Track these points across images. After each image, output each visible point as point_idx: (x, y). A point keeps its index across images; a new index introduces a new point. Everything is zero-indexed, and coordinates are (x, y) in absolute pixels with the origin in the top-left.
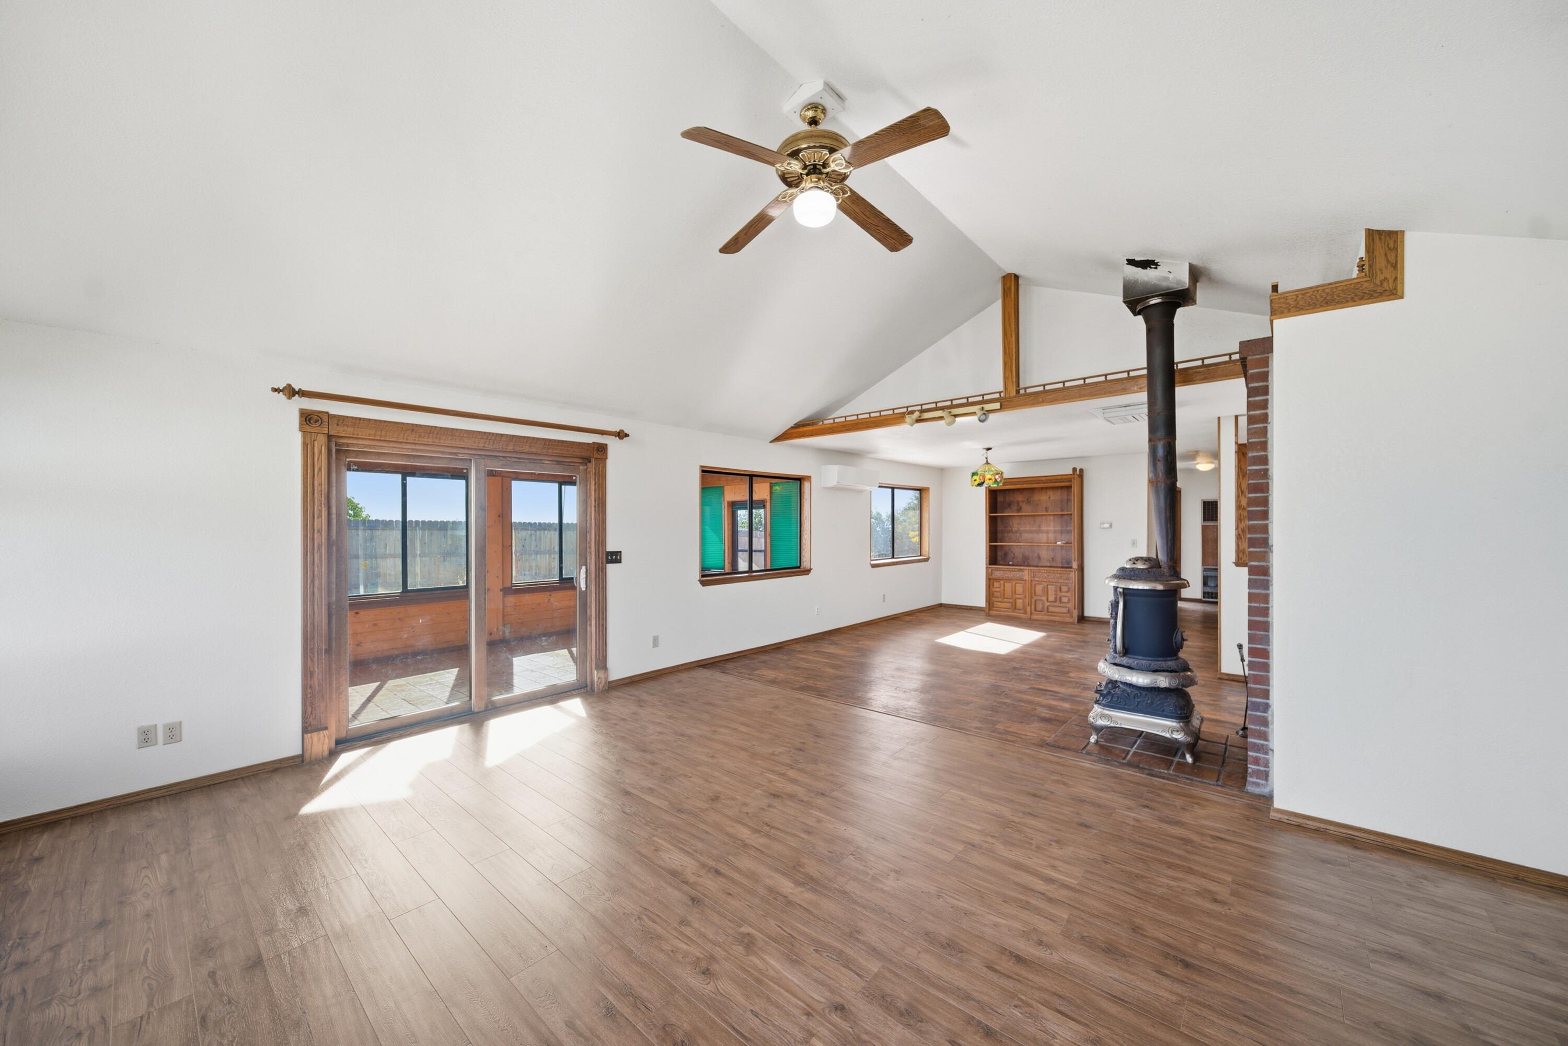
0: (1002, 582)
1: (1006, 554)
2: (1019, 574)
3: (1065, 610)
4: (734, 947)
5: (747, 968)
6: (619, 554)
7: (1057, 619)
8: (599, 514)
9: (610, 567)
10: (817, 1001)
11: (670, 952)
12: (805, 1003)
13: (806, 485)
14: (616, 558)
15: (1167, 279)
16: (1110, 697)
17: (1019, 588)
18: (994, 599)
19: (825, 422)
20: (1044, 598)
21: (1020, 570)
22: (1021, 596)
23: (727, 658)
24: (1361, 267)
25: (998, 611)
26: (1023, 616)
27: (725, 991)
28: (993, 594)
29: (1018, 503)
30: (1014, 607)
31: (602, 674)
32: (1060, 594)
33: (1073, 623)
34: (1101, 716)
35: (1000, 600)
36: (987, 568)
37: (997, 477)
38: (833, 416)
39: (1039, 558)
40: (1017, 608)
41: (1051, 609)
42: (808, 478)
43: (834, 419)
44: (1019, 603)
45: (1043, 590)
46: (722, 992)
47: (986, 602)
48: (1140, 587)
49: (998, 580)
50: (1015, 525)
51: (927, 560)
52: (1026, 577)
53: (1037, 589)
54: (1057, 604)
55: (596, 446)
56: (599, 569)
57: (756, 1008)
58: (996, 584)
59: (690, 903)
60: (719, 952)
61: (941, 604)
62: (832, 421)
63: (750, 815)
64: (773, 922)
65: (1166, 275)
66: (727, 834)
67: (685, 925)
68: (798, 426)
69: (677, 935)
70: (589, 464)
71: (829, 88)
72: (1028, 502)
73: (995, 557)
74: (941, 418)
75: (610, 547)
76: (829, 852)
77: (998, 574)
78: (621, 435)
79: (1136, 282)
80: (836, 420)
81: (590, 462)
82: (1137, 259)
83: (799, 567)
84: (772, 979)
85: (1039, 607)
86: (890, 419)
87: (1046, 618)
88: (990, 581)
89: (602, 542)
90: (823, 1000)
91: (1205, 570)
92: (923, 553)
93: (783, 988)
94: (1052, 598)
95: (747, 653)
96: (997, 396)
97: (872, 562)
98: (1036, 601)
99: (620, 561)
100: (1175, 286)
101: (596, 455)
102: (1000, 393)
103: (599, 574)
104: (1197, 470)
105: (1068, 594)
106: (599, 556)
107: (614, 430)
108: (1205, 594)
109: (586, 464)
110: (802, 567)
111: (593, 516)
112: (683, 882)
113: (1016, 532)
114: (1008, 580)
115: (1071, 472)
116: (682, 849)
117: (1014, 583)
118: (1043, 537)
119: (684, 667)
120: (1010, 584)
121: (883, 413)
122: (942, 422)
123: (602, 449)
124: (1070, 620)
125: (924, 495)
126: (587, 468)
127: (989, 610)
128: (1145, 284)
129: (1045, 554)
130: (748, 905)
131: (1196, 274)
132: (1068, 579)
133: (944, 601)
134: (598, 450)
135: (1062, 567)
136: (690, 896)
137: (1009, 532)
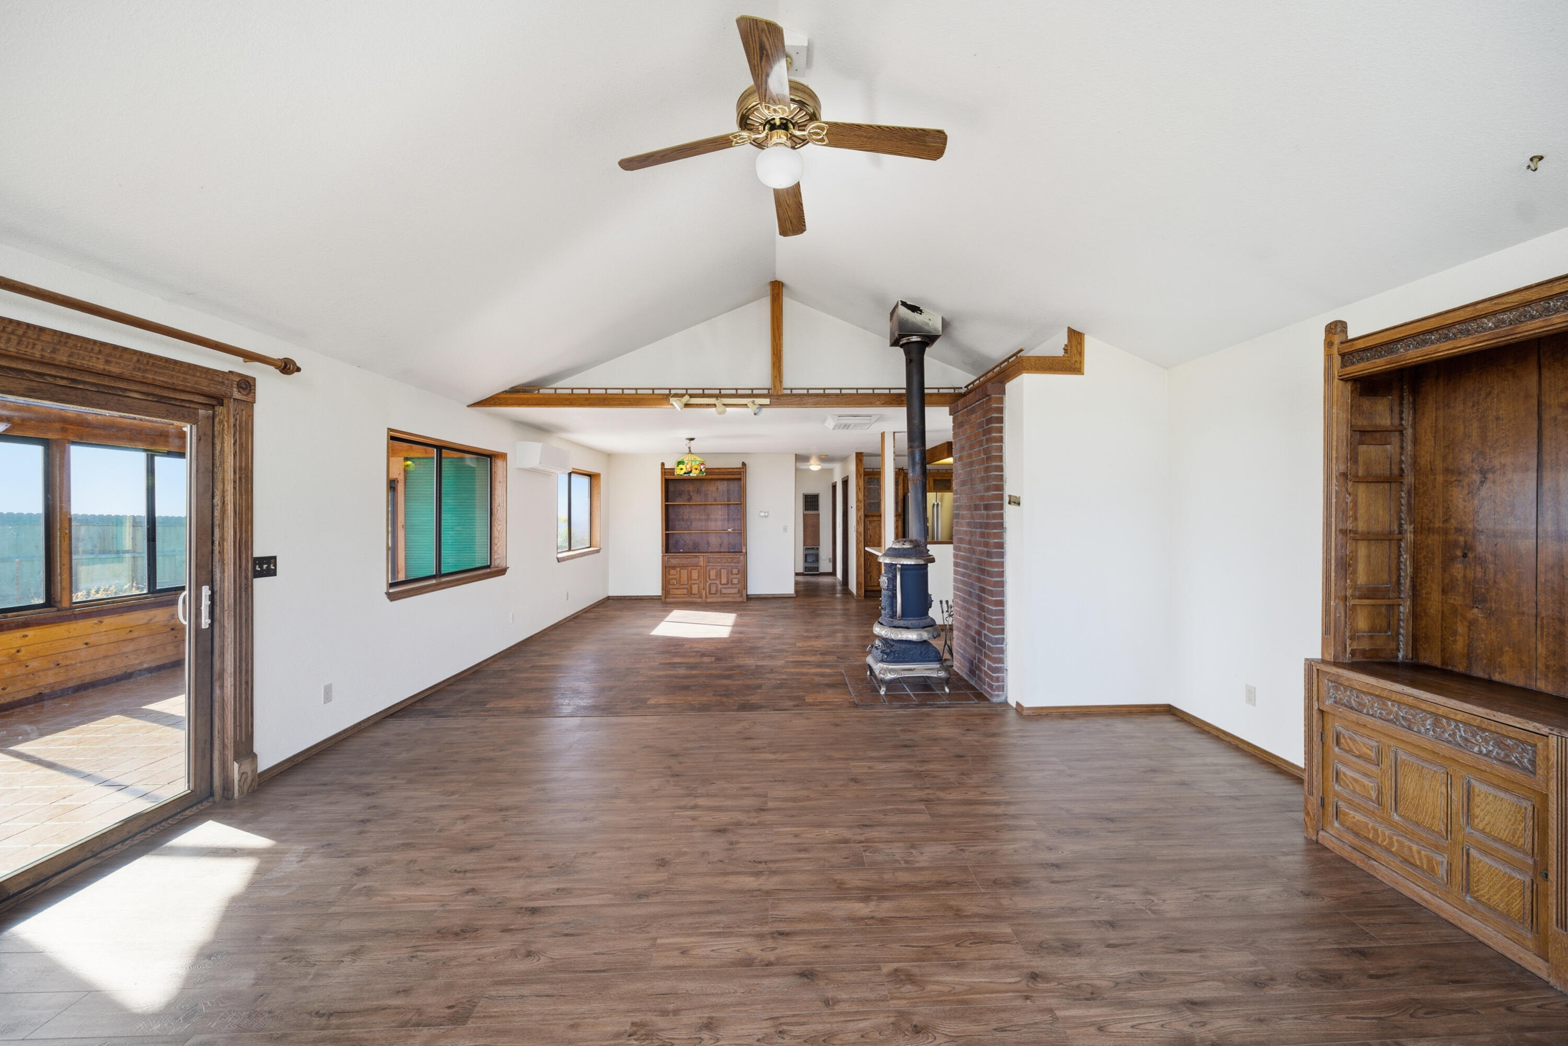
0: (678, 569)
1: (677, 542)
2: (694, 561)
3: (735, 591)
4: (903, 990)
5: (940, 999)
6: (273, 561)
7: (730, 599)
8: (241, 494)
9: (260, 584)
10: (1016, 983)
11: (862, 1040)
12: (1013, 992)
13: (499, 464)
14: (268, 567)
15: (927, 324)
16: (892, 654)
17: (695, 575)
18: (671, 587)
19: (542, 391)
20: (718, 582)
21: (696, 556)
22: (693, 582)
23: (421, 697)
24: (1066, 350)
25: (674, 598)
26: (699, 600)
27: (955, 1032)
28: (669, 582)
29: (689, 492)
30: (690, 593)
31: (247, 767)
32: (731, 576)
33: (742, 602)
34: (886, 671)
35: (675, 587)
36: (663, 556)
37: (702, 467)
38: (555, 386)
39: (708, 543)
40: (693, 592)
41: (724, 591)
42: (503, 456)
43: (556, 389)
44: (695, 589)
45: (717, 575)
46: (955, 1035)
47: (663, 590)
48: (909, 563)
49: (674, 568)
50: (686, 513)
51: (598, 551)
52: (702, 564)
53: (711, 573)
54: (729, 586)
55: (238, 379)
56: (240, 588)
57: (995, 1025)
58: (672, 572)
59: (806, 980)
60: (902, 1004)
61: (609, 597)
62: (553, 391)
63: (726, 861)
64: (896, 946)
65: (927, 321)
66: (732, 892)
67: (834, 1004)
68: (514, 390)
69: (843, 1019)
70: (219, 409)
71: (809, 49)
72: (698, 492)
73: (669, 545)
74: (715, 405)
75: (259, 551)
76: (845, 858)
77: (674, 562)
78: (287, 367)
79: (907, 320)
80: (559, 391)
81: (222, 405)
82: (909, 303)
83: (488, 567)
84: (968, 992)
85: (713, 590)
86: (649, 399)
87: (719, 600)
88: (667, 569)
89: (246, 542)
90: (1018, 979)
91: (807, 549)
92: (594, 543)
93: (987, 993)
94: (724, 581)
95: (442, 686)
96: (766, 392)
97: (560, 556)
98: (710, 585)
99: (273, 573)
100: (932, 330)
101: (236, 395)
102: (769, 389)
103: (240, 597)
104: (809, 470)
105: (738, 576)
106: (240, 567)
107: (276, 357)
108: (806, 569)
109: (213, 406)
110: (492, 566)
111: (229, 498)
112: (767, 965)
113: (687, 520)
114: (683, 567)
115: (740, 466)
116: (711, 934)
117: (690, 569)
118: (713, 525)
119: (366, 724)
120: (686, 571)
121: (639, 392)
122: (714, 409)
123: (247, 385)
124: (741, 600)
125: (595, 482)
126: (214, 417)
127: (666, 598)
128: (914, 324)
129: (714, 540)
130: (857, 946)
131: (945, 324)
132: (738, 562)
133: (613, 592)
134: (239, 386)
135: (729, 552)
136: (797, 974)
137: (679, 520)
